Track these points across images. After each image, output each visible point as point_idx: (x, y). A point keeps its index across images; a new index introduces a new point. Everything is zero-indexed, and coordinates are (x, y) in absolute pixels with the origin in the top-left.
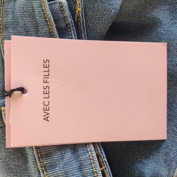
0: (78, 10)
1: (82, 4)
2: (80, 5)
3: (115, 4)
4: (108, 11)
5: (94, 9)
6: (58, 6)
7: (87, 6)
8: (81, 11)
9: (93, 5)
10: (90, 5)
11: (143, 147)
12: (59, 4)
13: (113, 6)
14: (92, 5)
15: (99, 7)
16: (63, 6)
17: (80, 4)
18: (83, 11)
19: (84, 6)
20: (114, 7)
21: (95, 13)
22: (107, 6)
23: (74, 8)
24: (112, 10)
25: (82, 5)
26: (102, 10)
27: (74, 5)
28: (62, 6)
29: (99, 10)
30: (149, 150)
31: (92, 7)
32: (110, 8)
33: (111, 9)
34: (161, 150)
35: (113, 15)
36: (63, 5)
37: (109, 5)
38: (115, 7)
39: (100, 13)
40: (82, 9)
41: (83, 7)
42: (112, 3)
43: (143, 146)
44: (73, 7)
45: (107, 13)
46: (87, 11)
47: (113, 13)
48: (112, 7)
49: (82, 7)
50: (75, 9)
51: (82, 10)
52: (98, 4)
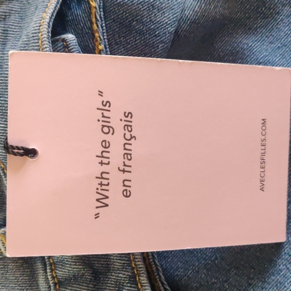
0: (98, 48)
1: (105, 37)
2: (101, 40)
3: (163, 34)
4: (152, 48)
5: (128, 45)
6: (61, 46)
7: (115, 41)
8: (104, 49)
9: (126, 38)
10: (120, 38)
11: (236, 273)
12: (62, 43)
13: (160, 38)
14: (123, 39)
15: (136, 41)
16: (70, 45)
17: (102, 38)
18: (108, 49)
19: (108, 42)
20: (162, 39)
21: (130, 52)
22: (149, 39)
23: (92, 45)
24: (158, 46)
25: (104, 39)
26: (142, 46)
27: (90, 40)
28: (67, 45)
29: (137, 46)
30: (246, 278)
31: (124, 42)
32: (155, 42)
33: (157, 43)
34: (267, 277)
35: (161, 53)
36: (68, 43)
37: (154, 36)
38: (164, 39)
39: (138, 51)
40: (105, 46)
41: (107, 44)
42: (158, 33)
43: (235, 271)
44: (89, 44)
45: (151, 50)
46: (114, 49)
47: (161, 50)
48: (158, 40)
49: (105, 42)
50: (93, 47)
51: (106, 48)
52: (133, 36)
